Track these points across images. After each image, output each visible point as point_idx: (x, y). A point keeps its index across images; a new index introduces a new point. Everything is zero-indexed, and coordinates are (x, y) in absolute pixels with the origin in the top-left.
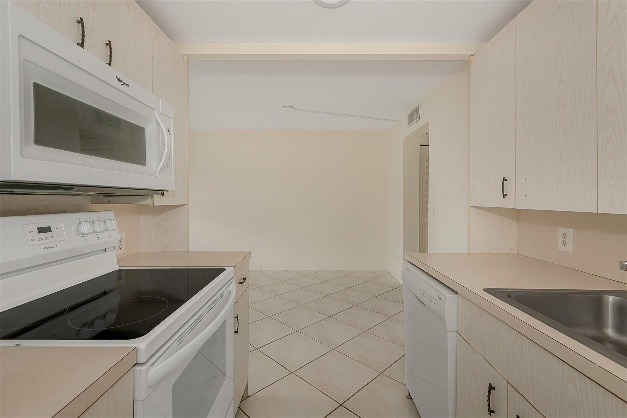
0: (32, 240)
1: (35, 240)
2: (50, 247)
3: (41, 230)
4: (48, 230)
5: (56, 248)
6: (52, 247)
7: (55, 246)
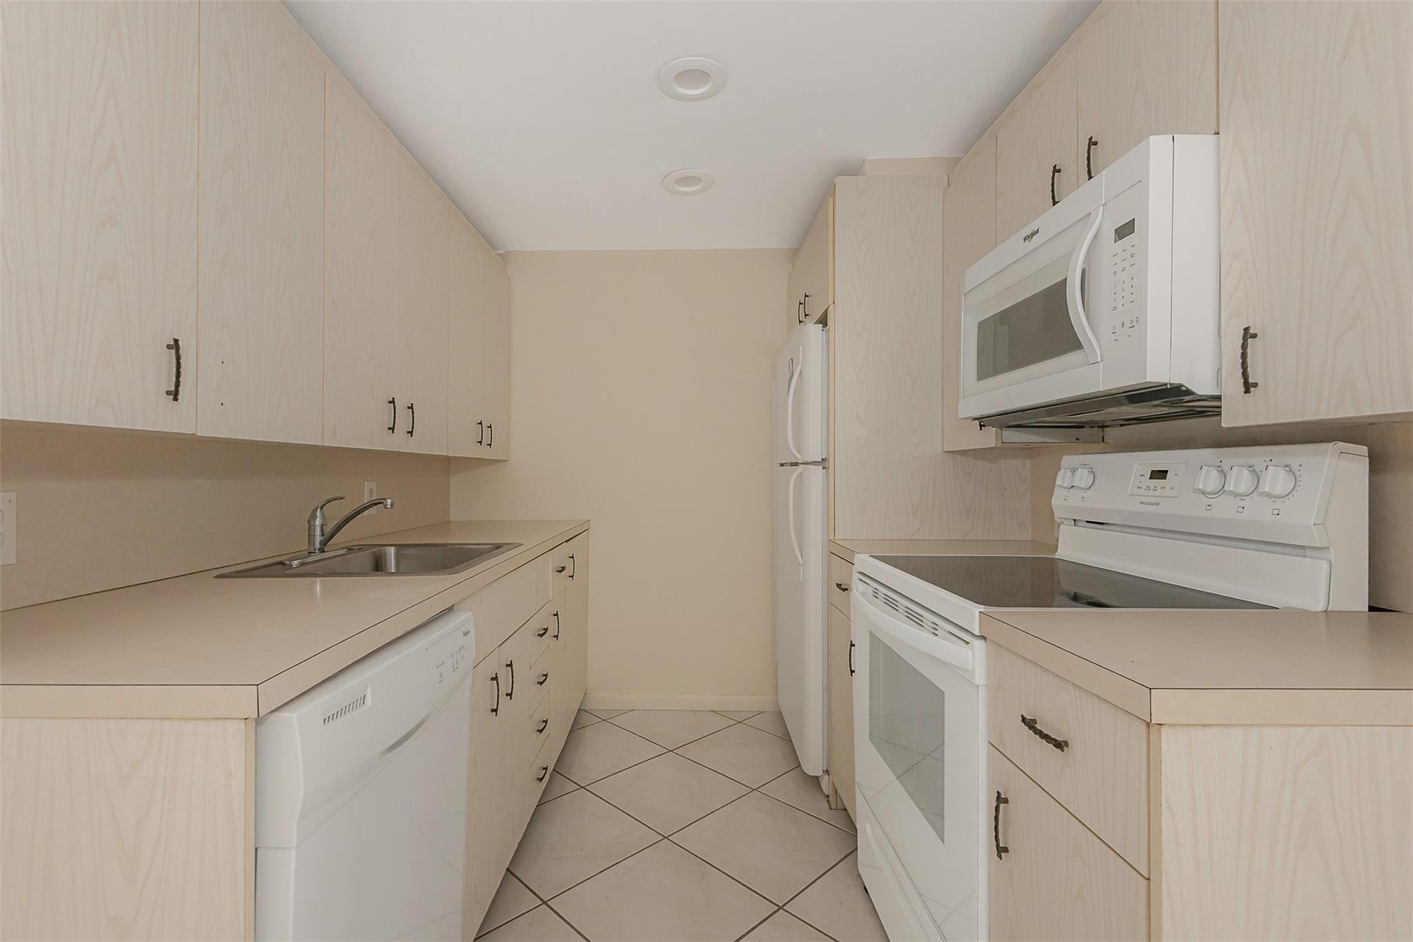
2: (1150, 504)
5: (1156, 507)
6: (1152, 504)
7: (1156, 504)
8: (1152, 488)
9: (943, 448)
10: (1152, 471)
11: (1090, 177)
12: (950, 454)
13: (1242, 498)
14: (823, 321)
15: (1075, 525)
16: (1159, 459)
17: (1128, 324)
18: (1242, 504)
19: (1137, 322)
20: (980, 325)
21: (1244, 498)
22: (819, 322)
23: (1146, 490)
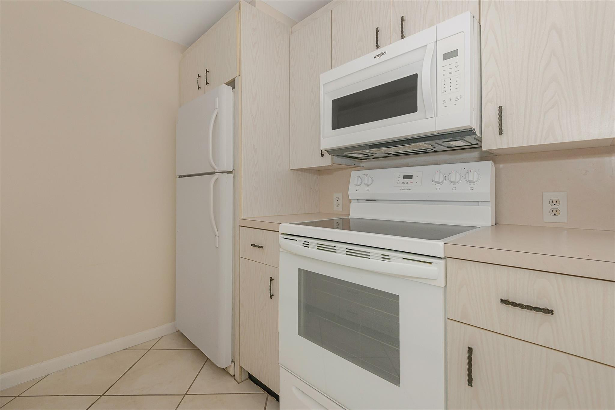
0: (398, 183)
1: (399, 183)
2: (406, 189)
3: (405, 177)
4: (410, 177)
5: (410, 190)
6: (408, 190)
7: (410, 189)
8: (406, 183)
9: (290, 168)
10: (404, 176)
11: (403, 37)
12: (293, 170)
13: (454, 184)
14: (231, 84)
15: (358, 202)
16: (407, 171)
17: (454, 99)
18: (455, 186)
19: (461, 97)
20: (334, 101)
21: (455, 184)
22: (228, 84)
23: (402, 184)
